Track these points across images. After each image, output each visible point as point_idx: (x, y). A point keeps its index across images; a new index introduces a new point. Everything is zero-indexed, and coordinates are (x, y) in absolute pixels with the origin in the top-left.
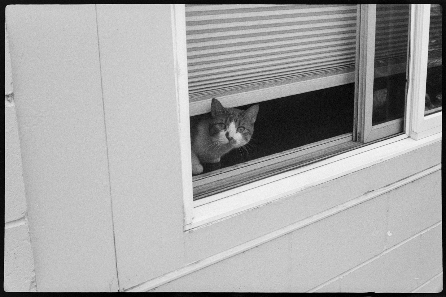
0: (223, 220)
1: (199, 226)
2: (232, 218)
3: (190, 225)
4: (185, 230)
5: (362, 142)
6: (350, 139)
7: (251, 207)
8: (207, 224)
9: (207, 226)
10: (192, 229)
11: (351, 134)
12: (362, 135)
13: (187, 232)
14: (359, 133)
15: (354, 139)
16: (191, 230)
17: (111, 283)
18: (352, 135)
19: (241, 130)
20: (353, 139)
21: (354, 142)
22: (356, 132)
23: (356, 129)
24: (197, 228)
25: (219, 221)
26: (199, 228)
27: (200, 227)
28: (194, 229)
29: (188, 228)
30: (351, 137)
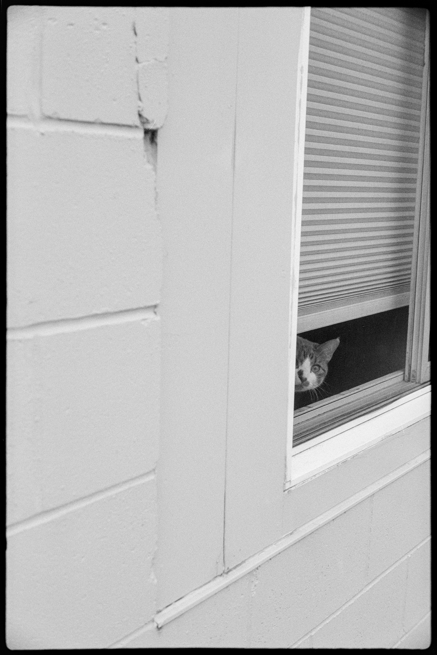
0: (317, 476)
1: (296, 485)
2: (325, 474)
3: (289, 482)
4: (285, 489)
5: (417, 382)
6: (400, 378)
7: (340, 461)
8: (303, 482)
9: (304, 484)
10: (291, 488)
11: (402, 373)
12: (418, 373)
13: (286, 492)
14: (414, 371)
15: (406, 378)
16: (289, 490)
17: (218, 561)
18: (404, 374)
19: (315, 369)
20: (404, 378)
21: (406, 382)
22: (410, 370)
23: (410, 366)
24: (295, 487)
25: (314, 478)
26: (296, 486)
27: (298, 485)
28: (292, 488)
29: (288, 486)
30: (403, 375)
